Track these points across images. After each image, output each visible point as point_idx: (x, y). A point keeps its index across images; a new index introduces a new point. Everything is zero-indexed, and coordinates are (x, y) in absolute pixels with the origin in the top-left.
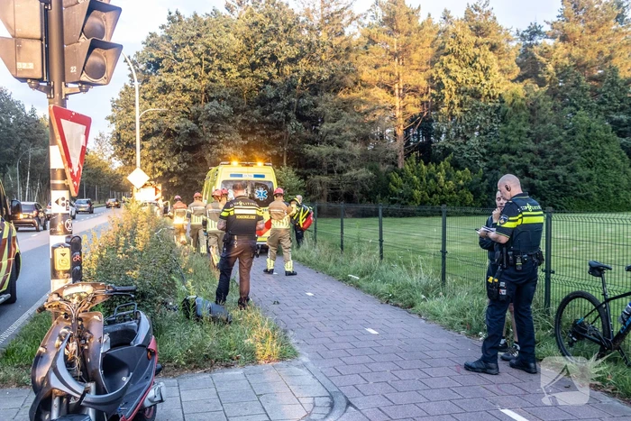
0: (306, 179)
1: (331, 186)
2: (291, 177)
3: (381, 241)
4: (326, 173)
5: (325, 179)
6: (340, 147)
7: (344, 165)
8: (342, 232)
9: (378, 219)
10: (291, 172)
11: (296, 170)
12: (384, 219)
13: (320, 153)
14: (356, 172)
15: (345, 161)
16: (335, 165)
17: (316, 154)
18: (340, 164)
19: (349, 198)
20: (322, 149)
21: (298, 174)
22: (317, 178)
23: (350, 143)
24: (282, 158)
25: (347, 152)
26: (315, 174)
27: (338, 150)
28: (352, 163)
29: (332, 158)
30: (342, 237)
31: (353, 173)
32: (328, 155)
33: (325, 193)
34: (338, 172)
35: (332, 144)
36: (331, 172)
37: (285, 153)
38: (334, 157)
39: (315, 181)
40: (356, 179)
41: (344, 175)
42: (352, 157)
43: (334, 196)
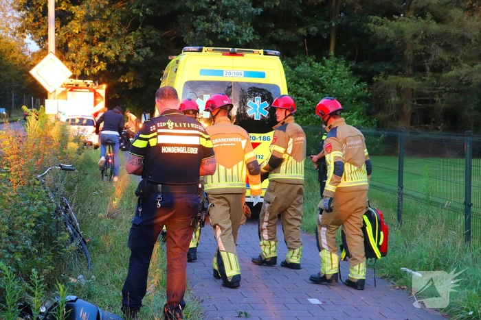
0: (370, 82)
1: (420, 97)
2: (341, 78)
3: (468, 204)
4: (410, 71)
5: (409, 82)
6: (439, 20)
7: (446, 57)
8: (400, 185)
9: (463, 161)
10: (342, 69)
11: (353, 64)
12: (474, 162)
13: (400, 32)
14: (470, 69)
15: (447, 48)
16: (428, 56)
17: (392, 34)
18: (438, 53)
19: (453, 120)
20: (404, 25)
21: (355, 72)
22: (392, 80)
23: (460, 12)
24: (328, 41)
25: (454, 30)
26: (389, 72)
27: (435, 27)
28: (463, 52)
29: (422, 42)
30: (401, 194)
31: (463, 70)
32: (415, 36)
33: (408, 109)
34: (433, 70)
35: (424, 17)
36: (419, 70)
37: (333, 31)
38: (428, 39)
39: (388, 87)
40: (469, 83)
41: (444, 75)
42: (463, 40)
43: (424, 115)
